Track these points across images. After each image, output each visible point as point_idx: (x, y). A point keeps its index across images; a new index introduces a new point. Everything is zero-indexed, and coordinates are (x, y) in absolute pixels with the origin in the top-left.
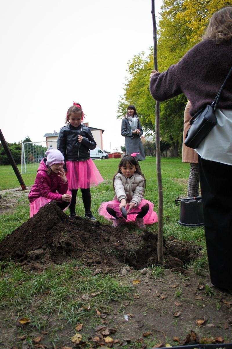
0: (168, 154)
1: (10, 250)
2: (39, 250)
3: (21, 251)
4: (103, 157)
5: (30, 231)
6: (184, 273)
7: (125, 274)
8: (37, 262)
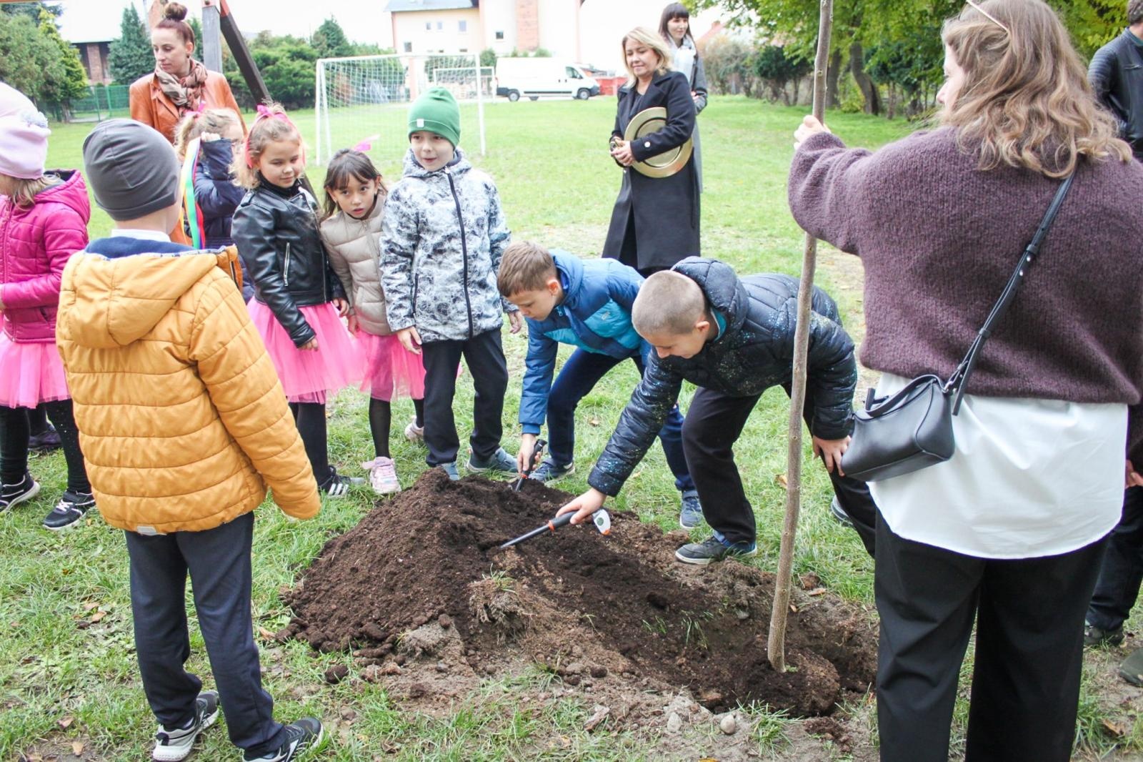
0: (800, 92)
1: (342, 613)
2: (431, 626)
3: (375, 621)
4: (581, 90)
5: (401, 560)
6: (842, 739)
7: (676, 729)
8: (426, 667)
